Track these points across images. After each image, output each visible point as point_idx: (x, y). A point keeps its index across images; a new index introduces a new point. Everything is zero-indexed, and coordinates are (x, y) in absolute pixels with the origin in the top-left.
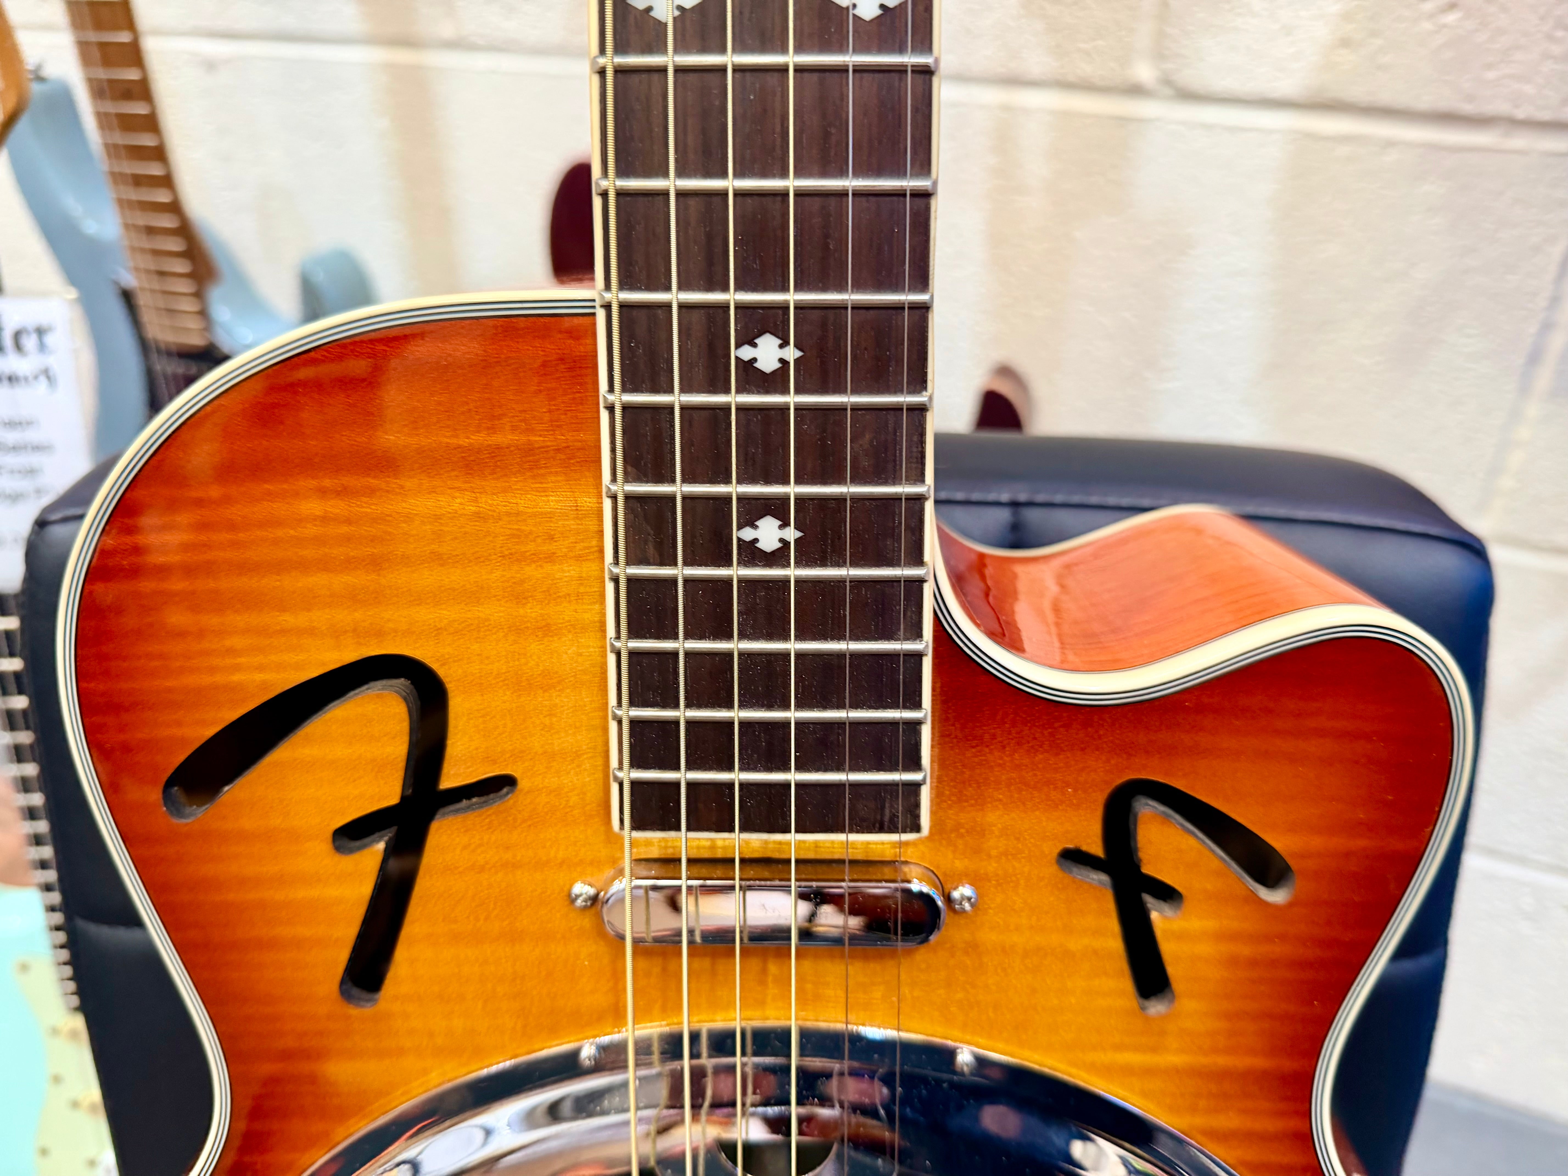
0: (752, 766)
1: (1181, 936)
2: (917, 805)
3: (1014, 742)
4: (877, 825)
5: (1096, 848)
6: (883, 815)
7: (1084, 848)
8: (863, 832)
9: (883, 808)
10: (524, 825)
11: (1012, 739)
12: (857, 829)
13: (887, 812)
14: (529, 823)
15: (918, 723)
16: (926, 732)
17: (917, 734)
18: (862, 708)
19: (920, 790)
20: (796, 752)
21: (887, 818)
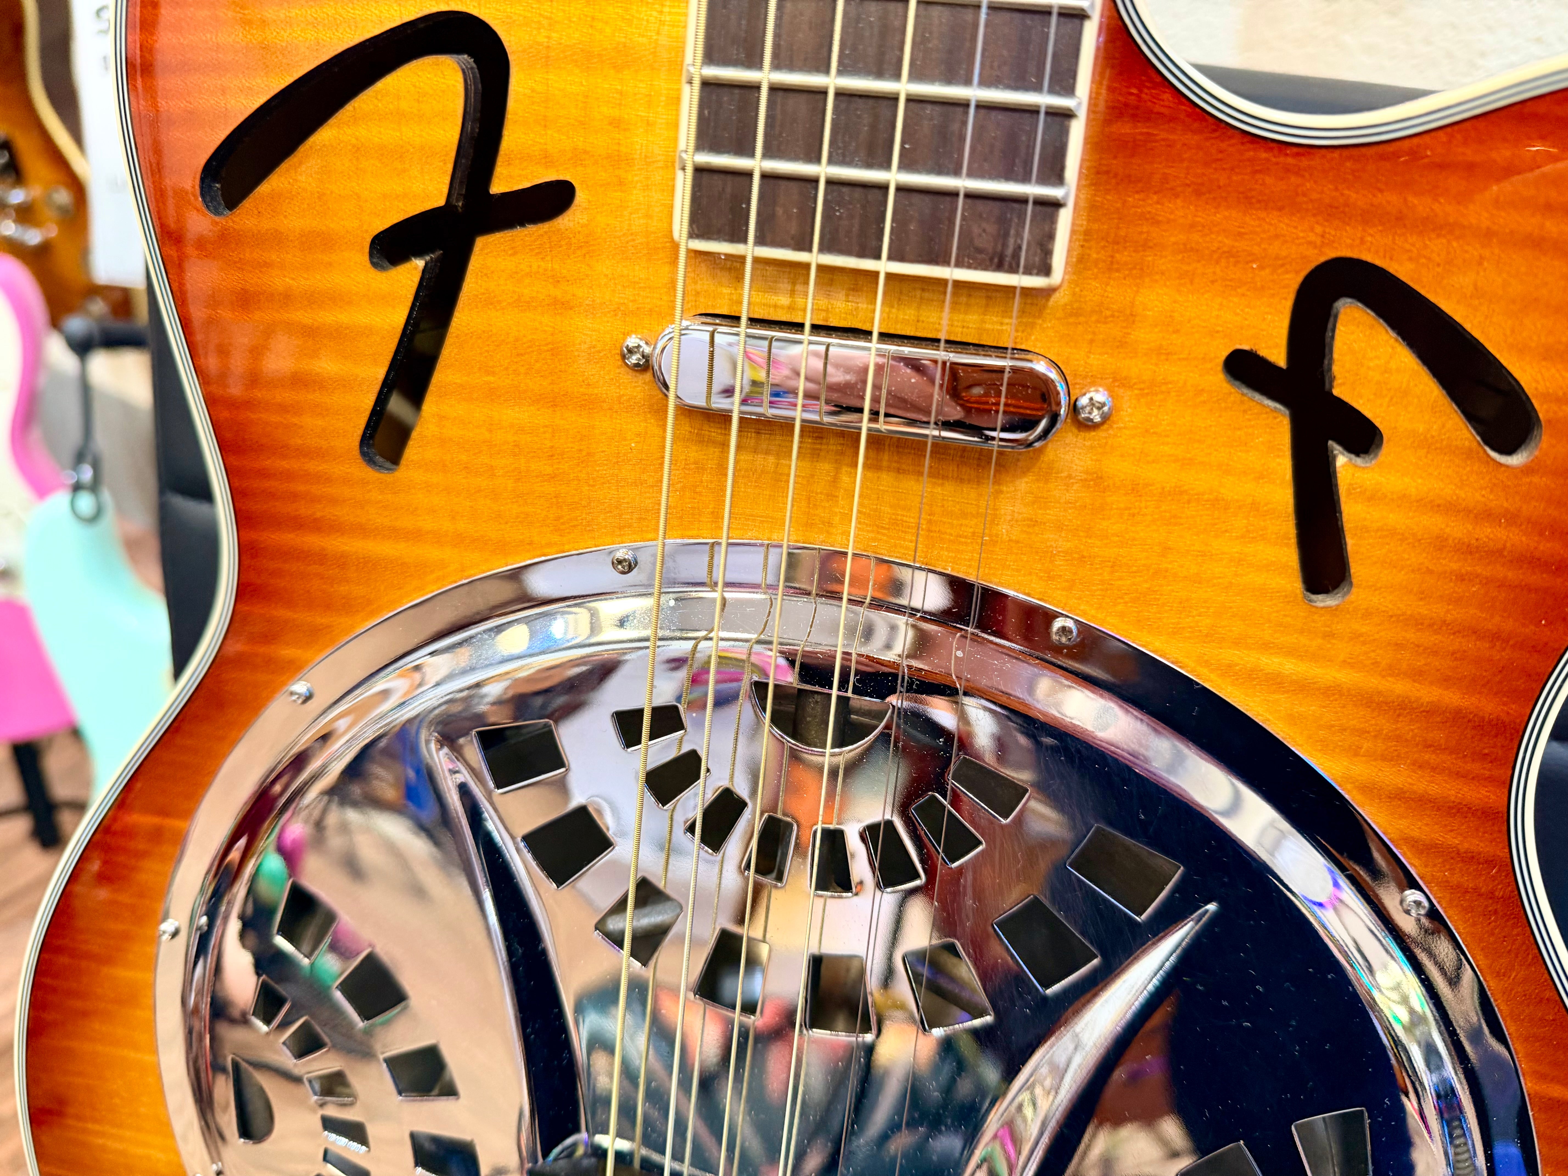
0: (848, 159)
1: (1373, 497)
2: (1051, 236)
3: (1190, 189)
4: (996, 260)
5: (1278, 356)
6: (1005, 245)
7: (1263, 353)
8: (976, 268)
9: (1006, 235)
10: (579, 253)
11: (1188, 185)
12: (968, 262)
13: (1011, 241)
14: (584, 251)
15: (1068, 115)
16: (1077, 132)
17: (1064, 133)
18: (997, 87)
19: (1057, 216)
20: (903, 142)
21: (1009, 251)
